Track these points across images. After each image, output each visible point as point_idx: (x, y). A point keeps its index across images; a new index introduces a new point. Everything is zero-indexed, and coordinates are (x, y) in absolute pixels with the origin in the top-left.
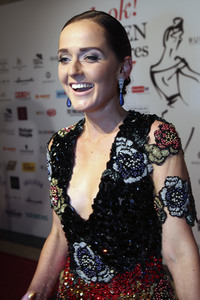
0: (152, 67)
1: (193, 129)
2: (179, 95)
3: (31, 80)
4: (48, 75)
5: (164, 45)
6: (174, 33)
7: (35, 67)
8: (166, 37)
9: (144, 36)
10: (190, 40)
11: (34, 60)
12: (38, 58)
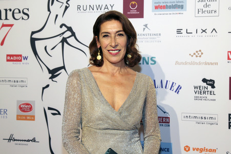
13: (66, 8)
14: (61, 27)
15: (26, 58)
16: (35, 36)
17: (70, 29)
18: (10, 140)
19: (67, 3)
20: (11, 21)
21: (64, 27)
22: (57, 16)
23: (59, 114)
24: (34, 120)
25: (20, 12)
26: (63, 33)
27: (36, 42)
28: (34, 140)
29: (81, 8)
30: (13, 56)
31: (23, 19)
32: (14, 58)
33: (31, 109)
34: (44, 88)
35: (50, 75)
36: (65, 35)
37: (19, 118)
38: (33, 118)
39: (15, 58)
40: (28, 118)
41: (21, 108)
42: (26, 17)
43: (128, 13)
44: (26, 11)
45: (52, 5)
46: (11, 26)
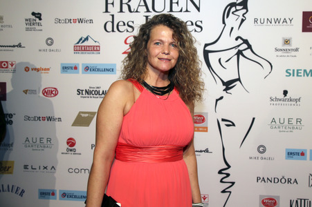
0: (206, 45)
1: (254, 119)
2: (239, 79)
3: (19, 46)
4: (50, 42)
5: (224, 22)
6: (237, 10)
7: (27, 29)
8: (226, 14)
9: (198, 9)
10: (256, 21)
11: (26, 20)
12: (34, 17)
13: (243, 21)
14: (237, 39)
16: (208, 48)
17: (246, 42)
19: (243, 16)
21: (239, 39)
22: (232, 28)
23: (234, 125)
24: (207, 131)
25: (192, 24)
26: (239, 46)
27: (210, 54)
28: (207, 151)
29: (259, 22)
31: (195, 31)
34: (217, 100)
35: (225, 87)
36: (241, 48)
38: (205, 129)
40: (200, 129)
42: (199, 29)
43: (308, 27)
44: (199, 23)
45: (227, 17)
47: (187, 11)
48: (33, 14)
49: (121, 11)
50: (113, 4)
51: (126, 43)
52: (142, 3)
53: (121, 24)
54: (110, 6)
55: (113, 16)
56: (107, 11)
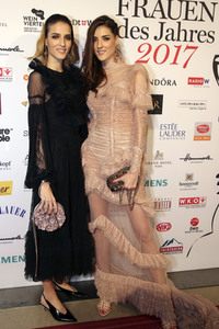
0: (216, 56)
3: (16, 49)
9: (212, 19)
11: (25, 18)
12: (34, 15)
15: (207, 81)
16: (217, 60)
18: (186, 159)
20: (196, 43)
24: (210, 140)
25: (205, 34)
27: (218, 66)
28: (208, 158)
30: (194, 79)
31: (208, 41)
32: (195, 81)
33: (208, 130)
37: (196, 138)
38: (209, 138)
39: (197, 81)
41: (198, 130)
42: (210, 40)
44: (211, 34)
46: (196, 48)
47: (201, 20)
48: (34, 11)
49: (136, 15)
50: (127, 6)
51: (139, 50)
52: (158, 8)
53: (135, 29)
54: (124, 8)
55: (127, 20)
56: (120, 14)
